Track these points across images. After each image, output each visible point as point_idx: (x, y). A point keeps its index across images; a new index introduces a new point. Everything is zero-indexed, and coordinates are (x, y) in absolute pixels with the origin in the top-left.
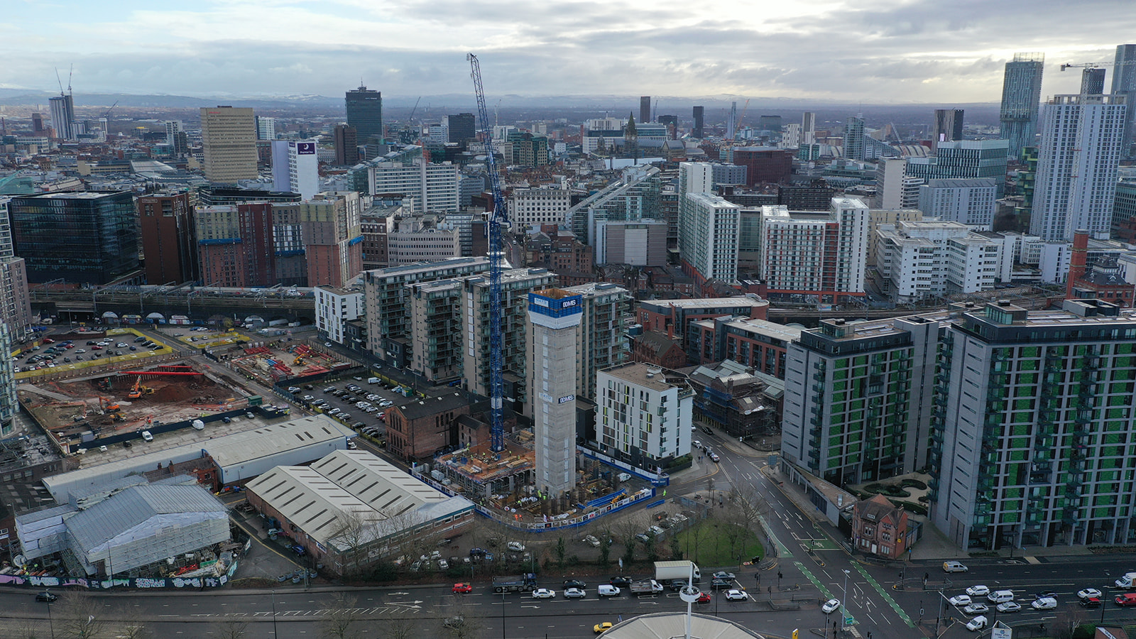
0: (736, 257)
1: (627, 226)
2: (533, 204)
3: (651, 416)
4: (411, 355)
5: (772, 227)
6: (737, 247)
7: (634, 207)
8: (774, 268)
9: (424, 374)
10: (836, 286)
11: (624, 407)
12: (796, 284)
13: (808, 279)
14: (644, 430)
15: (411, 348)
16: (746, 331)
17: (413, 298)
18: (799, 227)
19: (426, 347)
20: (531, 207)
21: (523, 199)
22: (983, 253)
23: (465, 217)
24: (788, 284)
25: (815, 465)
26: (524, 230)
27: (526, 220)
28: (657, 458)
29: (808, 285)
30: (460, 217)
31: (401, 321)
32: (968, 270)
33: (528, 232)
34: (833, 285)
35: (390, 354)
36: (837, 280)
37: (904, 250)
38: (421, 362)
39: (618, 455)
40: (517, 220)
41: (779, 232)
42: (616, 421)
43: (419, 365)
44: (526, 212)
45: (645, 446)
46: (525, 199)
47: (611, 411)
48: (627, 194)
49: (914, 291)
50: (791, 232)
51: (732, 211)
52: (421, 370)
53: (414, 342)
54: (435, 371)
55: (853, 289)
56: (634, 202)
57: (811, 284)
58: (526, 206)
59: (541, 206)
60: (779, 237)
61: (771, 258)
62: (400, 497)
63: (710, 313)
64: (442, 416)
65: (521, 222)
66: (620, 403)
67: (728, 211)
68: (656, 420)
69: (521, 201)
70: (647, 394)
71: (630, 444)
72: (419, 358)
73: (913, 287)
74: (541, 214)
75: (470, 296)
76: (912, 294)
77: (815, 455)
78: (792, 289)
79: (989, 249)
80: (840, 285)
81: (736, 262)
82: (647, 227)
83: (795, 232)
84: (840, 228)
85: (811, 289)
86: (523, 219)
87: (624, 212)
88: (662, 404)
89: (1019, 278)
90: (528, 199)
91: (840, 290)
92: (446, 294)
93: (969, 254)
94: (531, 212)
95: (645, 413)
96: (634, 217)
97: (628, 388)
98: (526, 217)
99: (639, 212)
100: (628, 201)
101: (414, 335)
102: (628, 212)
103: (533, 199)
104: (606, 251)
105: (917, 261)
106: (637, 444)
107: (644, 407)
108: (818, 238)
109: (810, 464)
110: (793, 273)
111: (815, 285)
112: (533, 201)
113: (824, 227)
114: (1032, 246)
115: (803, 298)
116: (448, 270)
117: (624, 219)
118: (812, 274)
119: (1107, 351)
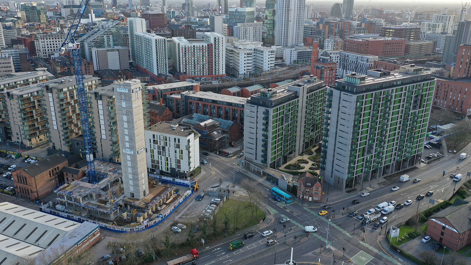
0: (167, 62)
1: (108, 50)
2: (50, 42)
3: (182, 151)
4: (11, 133)
5: (184, 46)
6: (167, 57)
7: (108, 41)
8: (186, 66)
9: (22, 143)
10: (214, 72)
11: (164, 148)
12: (196, 73)
13: (202, 70)
14: (178, 158)
15: (10, 129)
16: (198, 98)
17: (7, 99)
18: (196, 46)
19: (21, 127)
20: (49, 43)
21: (44, 39)
22: (270, 53)
23: (13, 50)
24: (193, 73)
25: (265, 161)
26: (49, 55)
27: (47, 50)
28: (187, 172)
29: (202, 73)
30: (10, 51)
32: (265, 61)
33: (52, 56)
34: (212, 72)
36: (214, 70)
37: (240, 54)
38: (19, 136)
39: (162, 173)
40: (42, 50)
41: (187, 49)
42: (160, 156)
43: (18, 138)
44: (46, 46)
45: (179, 167)
46: (45, 39)
47: (156, 151)
48: (104, 34)
49: (245, 72)
50: (192, 49)
51: (163, 40)
52: (20, 141)
53: (12, 125)
54: (30, 140)
55: (221, 73)
56: (108, 38)
57: (203, 72)
58: (46, 43)
59: (55, 43)
60: (187, 51)
61: (184, 61)
62: (46, 231)
63: (173, 91)
64: (52, 170)
65: (44, 52)
66: (161, 146)
67: (161, 40)
68: (185, 152)
69: (43, 40)
70: (179, 140)
71: (169, 167)
72: (17, 134)
73: (245, 70)
74: (55, 47)
75: (50, 95)
76: (245, 73)
77: (265, 156)
78: (195, 75)
79: (272, 52)
80: (215, 72)
81: (167, 64)
82: (118, 50)
83: (194, 49)
84: (214, 46)
85: (203, 75)
86: (45, 50)
87: (103, 44)
88: (188, 144)
89: (278, 63)
90: (47, 39)
91: (215, 74)
92: (30, 95)
93: (265, 55)
94: (49, 46)
95: (178, 150)
96: (109, 45)
97: (166, 137)
98: (47, 49)
99: (111, 43)
100: (105, 37)
101: (11, 121)
102: (106, 43)
103: (50, 39)
104: (98, 63)
105: (246, 59)
106: (174, 166)
107: (178, 146)
108: (204, 51)
109: (262, 162)
110: (195, 68)
111: (205, 72)
112: (50, 40)
113: (207, 46)
114: (279, 50)
115: (200, 79)
116: (24, 81)
117: (105, 47)
118: (203, 68)
119: (393, 92)
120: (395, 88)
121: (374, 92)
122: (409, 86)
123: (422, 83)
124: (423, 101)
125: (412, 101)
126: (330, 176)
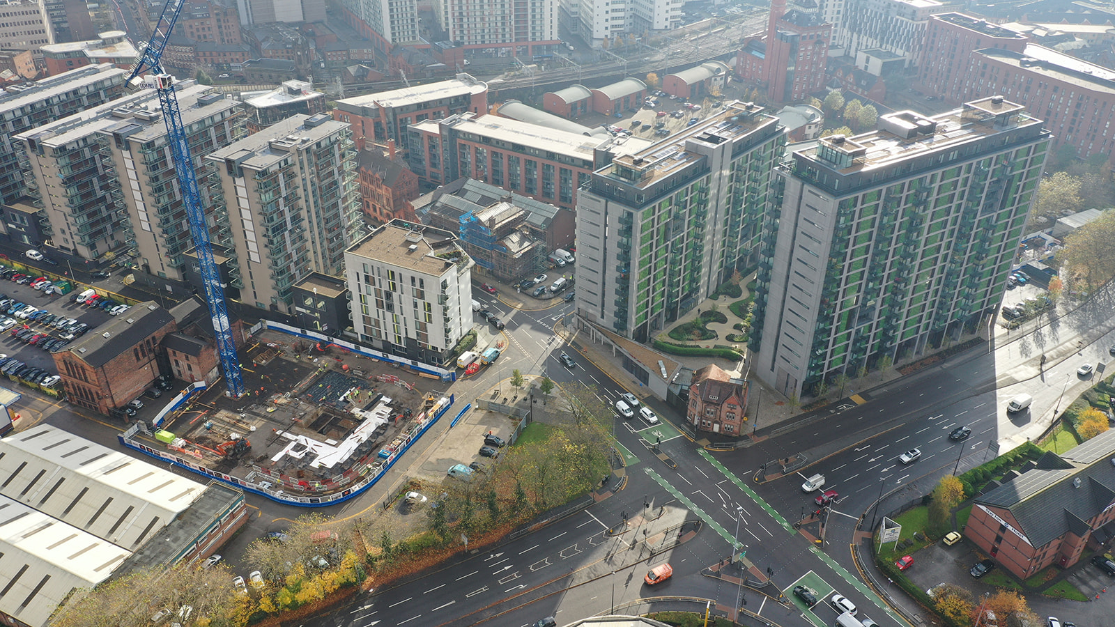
0: (415, 8)
3: (429, 305)
4: (49, 228)
8: (461, 20)
9: (75, 251)
10: (530, 35)
11: (389, 295)
12: (487, 37)
13: (500, 30)
14: (422, 319)
15: (46, 219)
16: (480, 136)
17: (31, 153)
19: (71, 220)
24: (479, 37)
25: (622, 324)
28: (442, 349)
29: (500, 36)
31: (17, 177)
34: (526, 33)
35: (14, 227)
38: (68, 237)
39: (387, 348)
42: (380, 311)
43: (66, 241)
45: (424, 337)
47: (371, 300)
52: (72, 248)
53: (49, 210)
54: (92, 247)
55: (547, 37)
57: (503, 35)
61: (456, 8)
62: (129, 510)
63: (425, 110)
64: (141, 346)
66: (383, 289)
68: (437, 310)
70: (422, 282)
71: (403, 335)
72: (63, 232)
73: (607, 28)
75: (126, 154)
76: (606, 36)
77: (622, 314)
78: (483, 42)
80: (534, 34)
81: (416, 14)
85: (504, 41)
88: (444, 292)
91: (534, 39)
95: (420, 302)
97: (393, 273)
101: (47, 203)
104: (251, 6)
106: (412, 335)
107: (421, 295)
109: (615, 325)
110: (482, 25)
111: (508, 36)
115: (497, 52)
118: (503, 24)
119: (936, 180)
120: (939, 172)
121: (884, 188)
122: (979, 163)
123: (1014, 150)
124: (1012, 190)
125: (984, 195)
126: (770, 367)
